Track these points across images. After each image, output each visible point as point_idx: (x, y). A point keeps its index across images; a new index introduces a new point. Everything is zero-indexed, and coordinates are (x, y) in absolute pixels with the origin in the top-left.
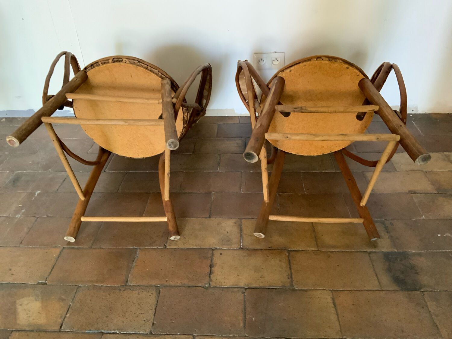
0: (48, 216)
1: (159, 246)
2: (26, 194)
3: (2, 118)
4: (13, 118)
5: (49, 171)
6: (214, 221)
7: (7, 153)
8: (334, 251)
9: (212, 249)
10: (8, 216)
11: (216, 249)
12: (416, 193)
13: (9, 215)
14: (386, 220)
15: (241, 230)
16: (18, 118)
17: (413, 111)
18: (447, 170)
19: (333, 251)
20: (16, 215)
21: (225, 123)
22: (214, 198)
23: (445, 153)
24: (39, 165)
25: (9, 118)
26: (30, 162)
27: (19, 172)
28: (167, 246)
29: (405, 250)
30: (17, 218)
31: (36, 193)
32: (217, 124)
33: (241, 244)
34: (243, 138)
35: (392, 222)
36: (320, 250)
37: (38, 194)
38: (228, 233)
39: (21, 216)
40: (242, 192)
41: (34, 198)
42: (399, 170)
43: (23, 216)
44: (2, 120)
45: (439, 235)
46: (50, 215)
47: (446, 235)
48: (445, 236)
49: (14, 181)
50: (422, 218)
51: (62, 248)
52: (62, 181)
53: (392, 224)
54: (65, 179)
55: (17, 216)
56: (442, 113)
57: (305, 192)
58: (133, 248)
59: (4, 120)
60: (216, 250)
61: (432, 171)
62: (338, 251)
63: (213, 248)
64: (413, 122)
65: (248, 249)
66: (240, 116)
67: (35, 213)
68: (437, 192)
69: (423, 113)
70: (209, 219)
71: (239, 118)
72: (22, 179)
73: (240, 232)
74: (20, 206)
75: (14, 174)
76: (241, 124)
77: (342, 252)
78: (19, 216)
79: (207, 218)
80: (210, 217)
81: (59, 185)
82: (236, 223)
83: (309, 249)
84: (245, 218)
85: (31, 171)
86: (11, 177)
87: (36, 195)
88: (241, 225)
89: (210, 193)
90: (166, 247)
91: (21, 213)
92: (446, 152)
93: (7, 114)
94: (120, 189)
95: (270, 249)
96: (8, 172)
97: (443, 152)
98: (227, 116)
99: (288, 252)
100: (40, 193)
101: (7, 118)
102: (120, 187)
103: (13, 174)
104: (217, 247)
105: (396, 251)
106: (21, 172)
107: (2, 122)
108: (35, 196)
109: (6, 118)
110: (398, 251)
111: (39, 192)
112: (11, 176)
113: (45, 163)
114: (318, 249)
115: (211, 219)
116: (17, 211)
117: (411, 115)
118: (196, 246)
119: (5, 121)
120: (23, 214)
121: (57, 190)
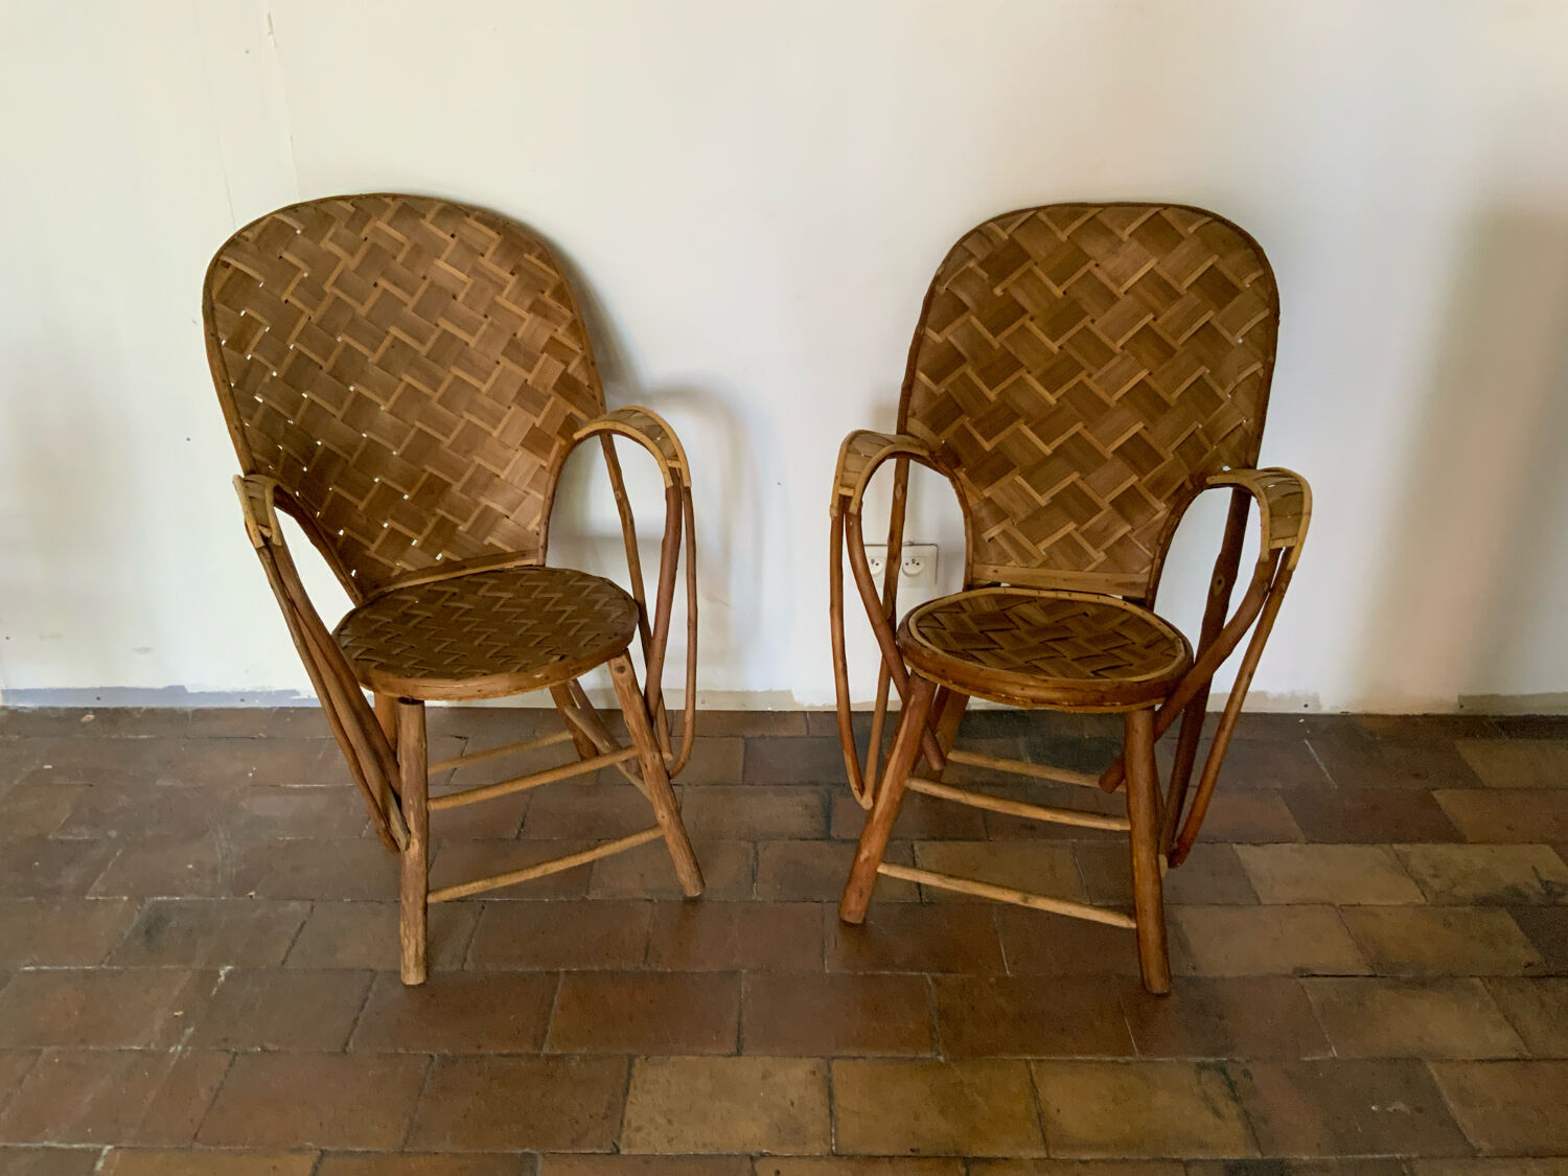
0: (264, 1050)
1: (599, 1147)
2: (189, 973)
3: (86, 710)
4: (117, 711)
5: (251, 896)
6: (750, 1067)
7: (113, 834)
8: (1091, 1160)
9: (752, 1158)
10: (146, 1048)
11: (763, 1155)
12: (1314, 975)
13: (148, 1045)
14: (1233, 1061)
15: (831, 1096)
16: (133, 709)
17: (1306, 706)
18: (1400, 903)
19: (1089, 1158)
20: (170, 1046)
21: (767, 734)
22: (746, 992)
23: (1396, 846)
24: (219, 877)
25: (106, 709)
26: (191, 866)
27: (159, 898)
28: (621, 1148)
29: (1281, 1155)
30: (173, 1054)
31: (222, 973)
32: (743, 737)
33: (833, 1141)
34: (821, 789)
35: (1249, 1067)
36: (1053, 1156)
37: (229, 976)
38: (792, 1104)
39: (184, 1050)
40: (827, 971)
41: (215, 989)
42: (1268, 903)
43: (190, 1048)
44: (84, 715)
45: (1373, 1108)
46: (270, 1047)
47: (1394, 1107)
48: (1390, 1109)
49: (148, 932)
50: (1331, 1055)
51: (319, 1152)
52: (293, 931)
53: (1246, 1073)
54: (302, 925)
55: (172, 1050)
56: (1390, 712)
57: (1008, 972)
58: (524, 1154)
59: (92, 717)
60: (763, 1161)
61: (1359, 905)
62: (1104, 1161)
63: (753, 1154)
64: (1307, 742)
65: (850, 1157)
66: (810, 712)
67: (225, 1040)
68: (1373, 974)
69: (1338, 711)
70: (736, 1059)
71: (806, 718)
72: (173, 924)
73: (827, 1101)
74: (176, 1014)
75: (146, 907)
76: (813, 737)
77: (1113, 1162)
78: (180, 1048)
79: (729, 1056)
80: (739, 1054)
81: (288, 943)
82: (814, 1073)
83: (1022, 1154)
84: (839, 1057)
85: (196, 898)
86: (137, 918)
87: (223, 978)
88: (830, 1080)
89: (735, 973)
90: (618, 1151)
91: (184, 1039)
92: (1399, 842)
93: (98, 699)
94: (469, 958)
95: (914, 1154)
96: (125, 898)
97: (1391, 843)
98: (770, 709)
99: (966, 1165)
100: (230, 971)
101: (100, 709)
102: (469, 951)
103: (141, 905)
104: (765, 1151)
105: (1258, 1156)
106: (165, 898)
107: (85, 724)
108: (219, 981)
109: (95, 711)
110: (1265, 1158)
111: (229, 968)
112: (136, 912)
113: (234, 870)
114: (1048, 1154)
115: (742, 1058)
116: (171, 1034)
117: (1302, 721)
118: (704, 1146)
119: (94, 720)
120: (191, 1041)
121: (283, 962)
